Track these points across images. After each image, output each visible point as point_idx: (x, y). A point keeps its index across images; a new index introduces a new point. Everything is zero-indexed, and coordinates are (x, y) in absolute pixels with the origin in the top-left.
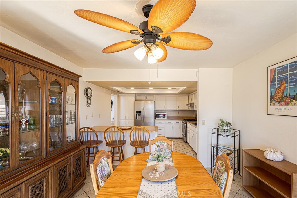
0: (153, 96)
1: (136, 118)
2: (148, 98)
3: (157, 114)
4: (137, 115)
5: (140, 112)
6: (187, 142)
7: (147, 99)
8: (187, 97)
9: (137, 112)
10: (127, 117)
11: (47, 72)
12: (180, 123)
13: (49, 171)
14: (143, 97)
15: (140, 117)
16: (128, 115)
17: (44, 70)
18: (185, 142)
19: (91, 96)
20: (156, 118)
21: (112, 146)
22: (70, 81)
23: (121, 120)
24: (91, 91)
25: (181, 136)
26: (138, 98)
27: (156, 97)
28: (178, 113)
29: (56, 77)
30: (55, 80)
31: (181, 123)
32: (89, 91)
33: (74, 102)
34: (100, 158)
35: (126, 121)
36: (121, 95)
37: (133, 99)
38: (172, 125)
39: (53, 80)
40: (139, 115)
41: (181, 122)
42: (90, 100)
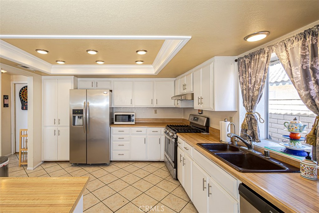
1: (74, 124)
3: (116, 115)
4: (74, 117)
5: (82, 110)
6: (177, 179)
7: (98, 86)
8: (173, 83)
9: (75, 112)
10: (57, 122)
12: (159, 133)
14: (91, 83)
15: (81, 121)
16: (59, 118)
18: (174, 179)
20: (115, 123)
23: (45, 127)
25: (162, 159)
28: (156, 112)
31: (163, 133)
35: (56, 128)
37: (69, 85)
38: (145, 136)
40: (79, 117)
41: (161, 130)
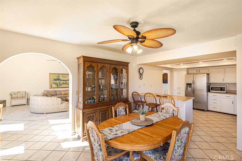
0: (207, 69)
1: (187, 90)
2: (202, 71)
3: (212, 87)
4: (187, 87)
5: (191, 84)
7: (200, 72)
9: (187, 84)
11: (110, 64)
13: (109, 109)
14: (196, 71)
15: (190, 89)
16: (180, 87)
17: (109, 64)
19: (143, 73)
20: (211, 91)
21: (150, 106)
22: (123, 67)
23: (174, 90)
24: (143, 70)
26: (190, 72)
27: (211, 69)
29: (115, 66)
30: (114, 67)
32: (141, 70)
33: (126, 78)
34: (119, 106)
35: (178, 91)
36: (174, 71)
37: (185, 73)
39: (113, 67)
40: (189, 87)
42: (142, 76)
